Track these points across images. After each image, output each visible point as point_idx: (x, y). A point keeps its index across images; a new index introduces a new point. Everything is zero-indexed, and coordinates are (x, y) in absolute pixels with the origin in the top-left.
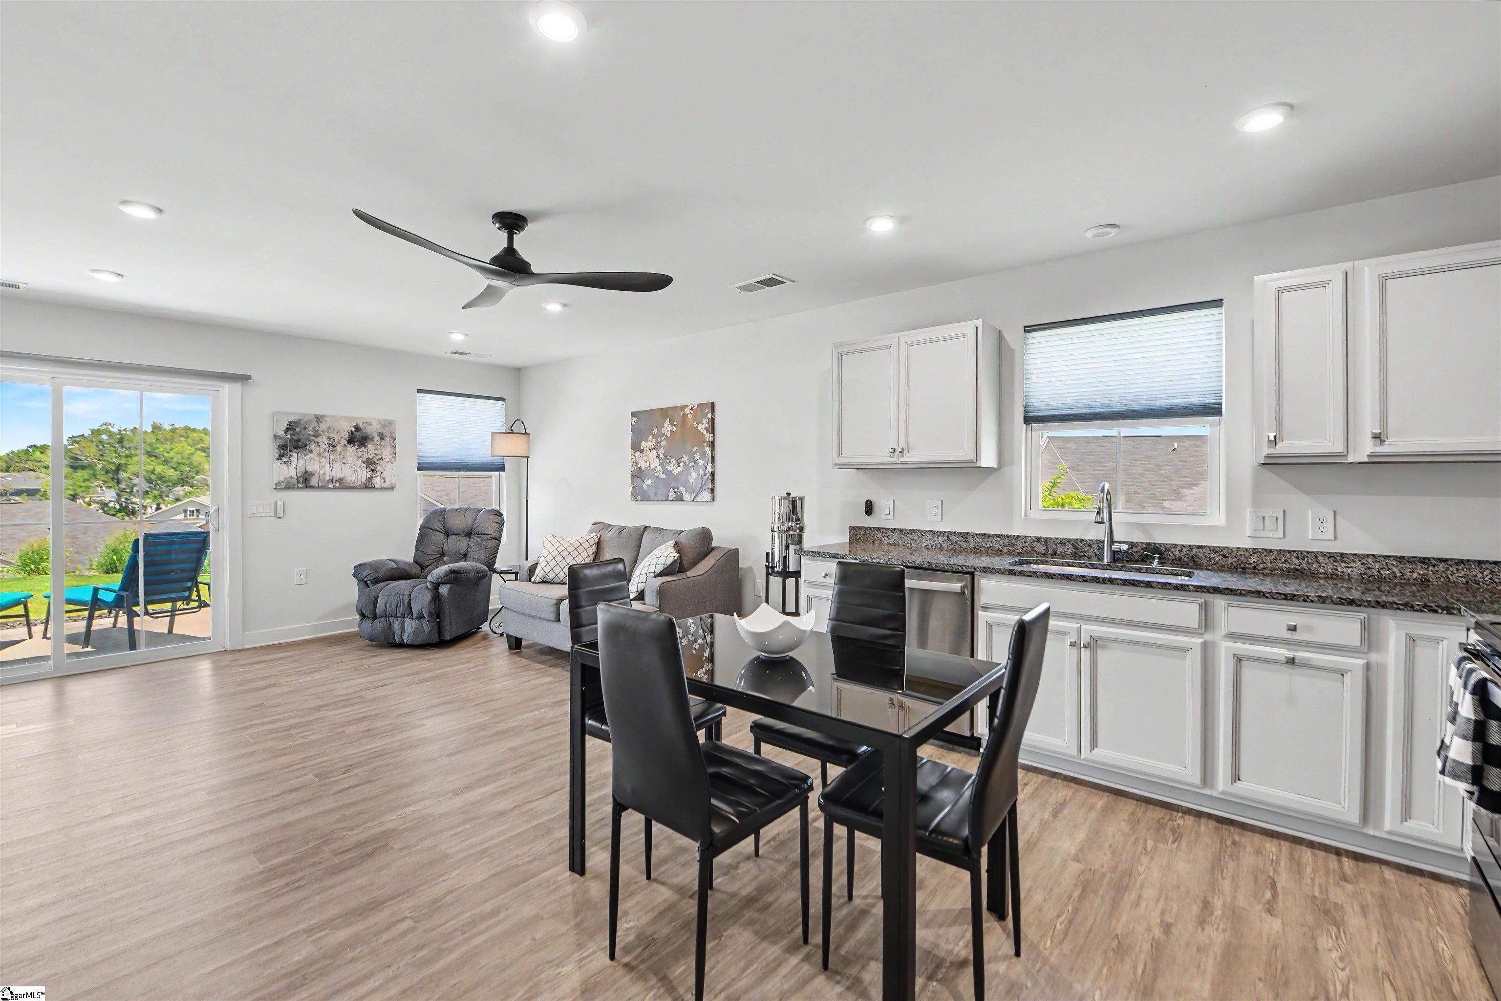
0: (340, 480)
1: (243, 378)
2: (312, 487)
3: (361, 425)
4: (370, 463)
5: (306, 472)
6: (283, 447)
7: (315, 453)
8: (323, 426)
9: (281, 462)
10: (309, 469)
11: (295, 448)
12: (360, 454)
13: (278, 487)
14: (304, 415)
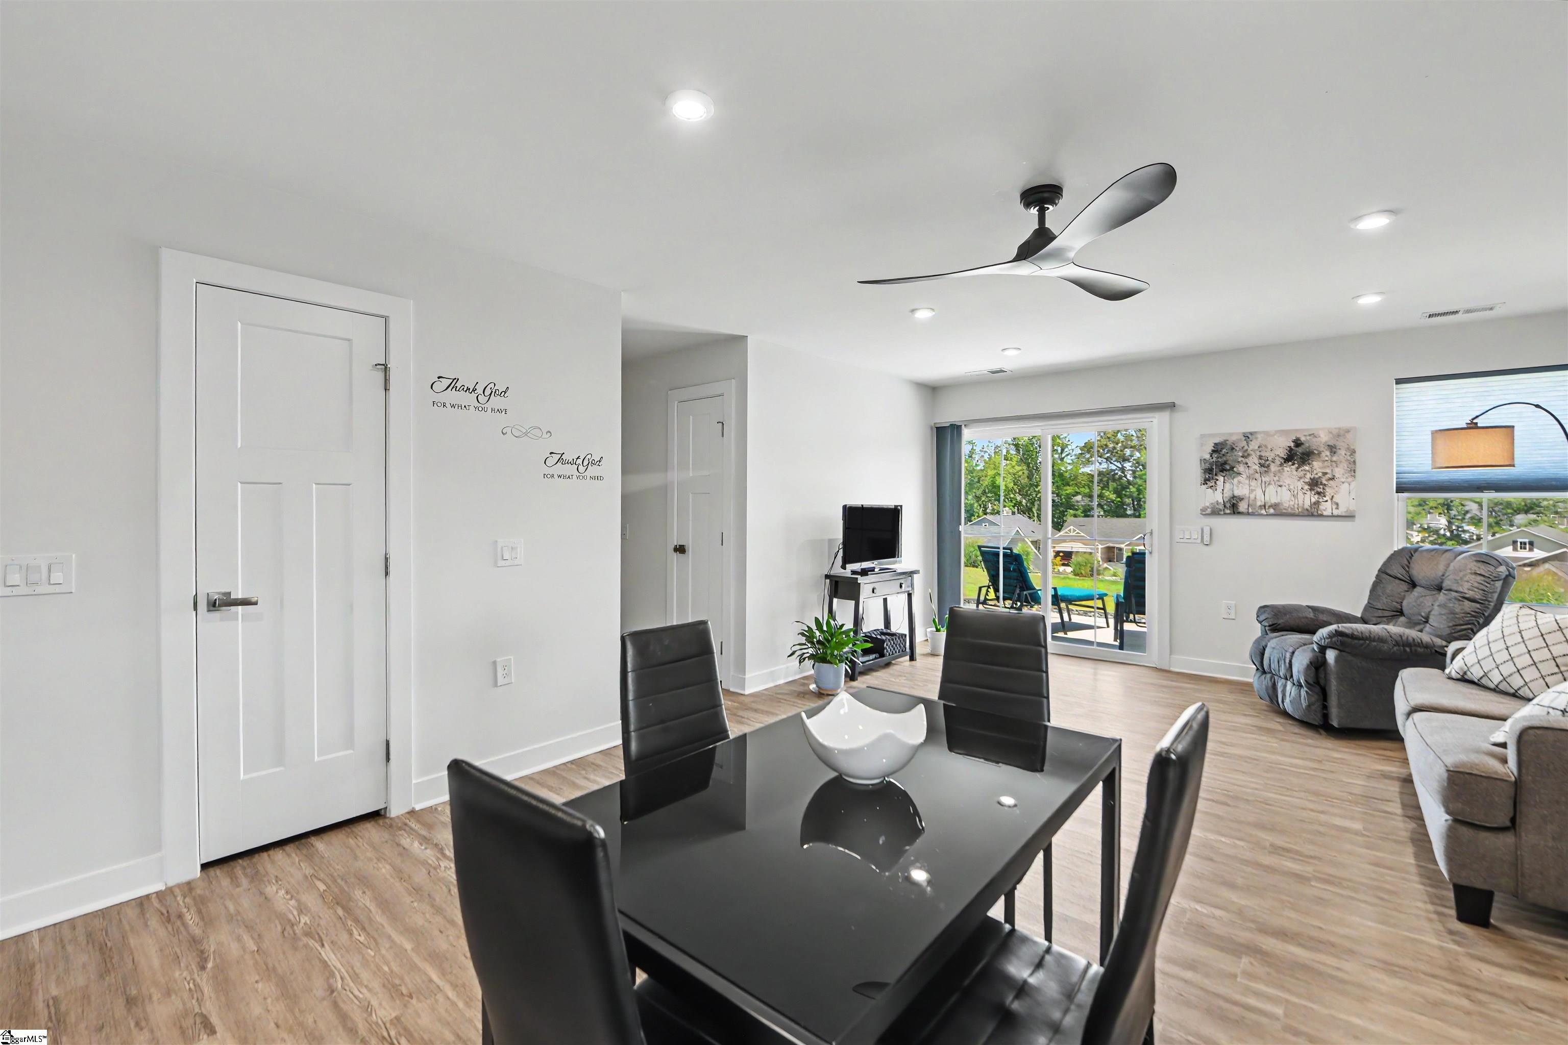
0: (1275, 506)
1: (1172, 406)
2: (1239, 513)
3: (1303, 439)
4: (1314, 484)
5: (1234, 497)
6: (1209, 471)
7: (1244, 476)
8: (1254, 445)
9: (1206, 486)
10: (1237, 493)
11: (1222, 471)
12: (1301, 474)
13: (1204, 513)
14: (1231, 434)
